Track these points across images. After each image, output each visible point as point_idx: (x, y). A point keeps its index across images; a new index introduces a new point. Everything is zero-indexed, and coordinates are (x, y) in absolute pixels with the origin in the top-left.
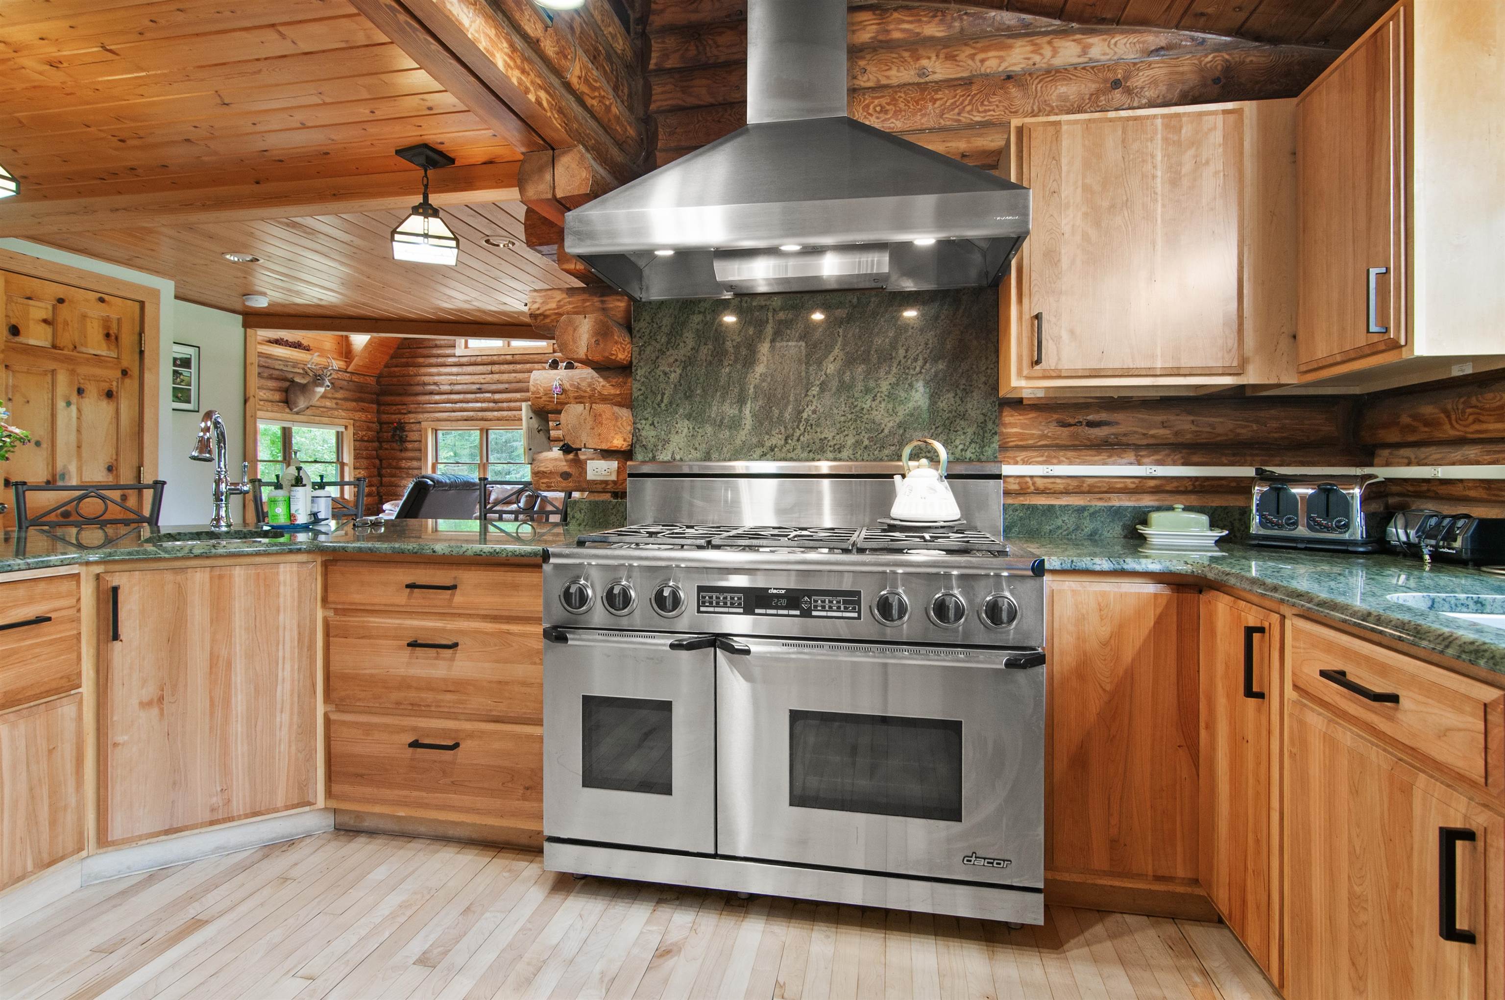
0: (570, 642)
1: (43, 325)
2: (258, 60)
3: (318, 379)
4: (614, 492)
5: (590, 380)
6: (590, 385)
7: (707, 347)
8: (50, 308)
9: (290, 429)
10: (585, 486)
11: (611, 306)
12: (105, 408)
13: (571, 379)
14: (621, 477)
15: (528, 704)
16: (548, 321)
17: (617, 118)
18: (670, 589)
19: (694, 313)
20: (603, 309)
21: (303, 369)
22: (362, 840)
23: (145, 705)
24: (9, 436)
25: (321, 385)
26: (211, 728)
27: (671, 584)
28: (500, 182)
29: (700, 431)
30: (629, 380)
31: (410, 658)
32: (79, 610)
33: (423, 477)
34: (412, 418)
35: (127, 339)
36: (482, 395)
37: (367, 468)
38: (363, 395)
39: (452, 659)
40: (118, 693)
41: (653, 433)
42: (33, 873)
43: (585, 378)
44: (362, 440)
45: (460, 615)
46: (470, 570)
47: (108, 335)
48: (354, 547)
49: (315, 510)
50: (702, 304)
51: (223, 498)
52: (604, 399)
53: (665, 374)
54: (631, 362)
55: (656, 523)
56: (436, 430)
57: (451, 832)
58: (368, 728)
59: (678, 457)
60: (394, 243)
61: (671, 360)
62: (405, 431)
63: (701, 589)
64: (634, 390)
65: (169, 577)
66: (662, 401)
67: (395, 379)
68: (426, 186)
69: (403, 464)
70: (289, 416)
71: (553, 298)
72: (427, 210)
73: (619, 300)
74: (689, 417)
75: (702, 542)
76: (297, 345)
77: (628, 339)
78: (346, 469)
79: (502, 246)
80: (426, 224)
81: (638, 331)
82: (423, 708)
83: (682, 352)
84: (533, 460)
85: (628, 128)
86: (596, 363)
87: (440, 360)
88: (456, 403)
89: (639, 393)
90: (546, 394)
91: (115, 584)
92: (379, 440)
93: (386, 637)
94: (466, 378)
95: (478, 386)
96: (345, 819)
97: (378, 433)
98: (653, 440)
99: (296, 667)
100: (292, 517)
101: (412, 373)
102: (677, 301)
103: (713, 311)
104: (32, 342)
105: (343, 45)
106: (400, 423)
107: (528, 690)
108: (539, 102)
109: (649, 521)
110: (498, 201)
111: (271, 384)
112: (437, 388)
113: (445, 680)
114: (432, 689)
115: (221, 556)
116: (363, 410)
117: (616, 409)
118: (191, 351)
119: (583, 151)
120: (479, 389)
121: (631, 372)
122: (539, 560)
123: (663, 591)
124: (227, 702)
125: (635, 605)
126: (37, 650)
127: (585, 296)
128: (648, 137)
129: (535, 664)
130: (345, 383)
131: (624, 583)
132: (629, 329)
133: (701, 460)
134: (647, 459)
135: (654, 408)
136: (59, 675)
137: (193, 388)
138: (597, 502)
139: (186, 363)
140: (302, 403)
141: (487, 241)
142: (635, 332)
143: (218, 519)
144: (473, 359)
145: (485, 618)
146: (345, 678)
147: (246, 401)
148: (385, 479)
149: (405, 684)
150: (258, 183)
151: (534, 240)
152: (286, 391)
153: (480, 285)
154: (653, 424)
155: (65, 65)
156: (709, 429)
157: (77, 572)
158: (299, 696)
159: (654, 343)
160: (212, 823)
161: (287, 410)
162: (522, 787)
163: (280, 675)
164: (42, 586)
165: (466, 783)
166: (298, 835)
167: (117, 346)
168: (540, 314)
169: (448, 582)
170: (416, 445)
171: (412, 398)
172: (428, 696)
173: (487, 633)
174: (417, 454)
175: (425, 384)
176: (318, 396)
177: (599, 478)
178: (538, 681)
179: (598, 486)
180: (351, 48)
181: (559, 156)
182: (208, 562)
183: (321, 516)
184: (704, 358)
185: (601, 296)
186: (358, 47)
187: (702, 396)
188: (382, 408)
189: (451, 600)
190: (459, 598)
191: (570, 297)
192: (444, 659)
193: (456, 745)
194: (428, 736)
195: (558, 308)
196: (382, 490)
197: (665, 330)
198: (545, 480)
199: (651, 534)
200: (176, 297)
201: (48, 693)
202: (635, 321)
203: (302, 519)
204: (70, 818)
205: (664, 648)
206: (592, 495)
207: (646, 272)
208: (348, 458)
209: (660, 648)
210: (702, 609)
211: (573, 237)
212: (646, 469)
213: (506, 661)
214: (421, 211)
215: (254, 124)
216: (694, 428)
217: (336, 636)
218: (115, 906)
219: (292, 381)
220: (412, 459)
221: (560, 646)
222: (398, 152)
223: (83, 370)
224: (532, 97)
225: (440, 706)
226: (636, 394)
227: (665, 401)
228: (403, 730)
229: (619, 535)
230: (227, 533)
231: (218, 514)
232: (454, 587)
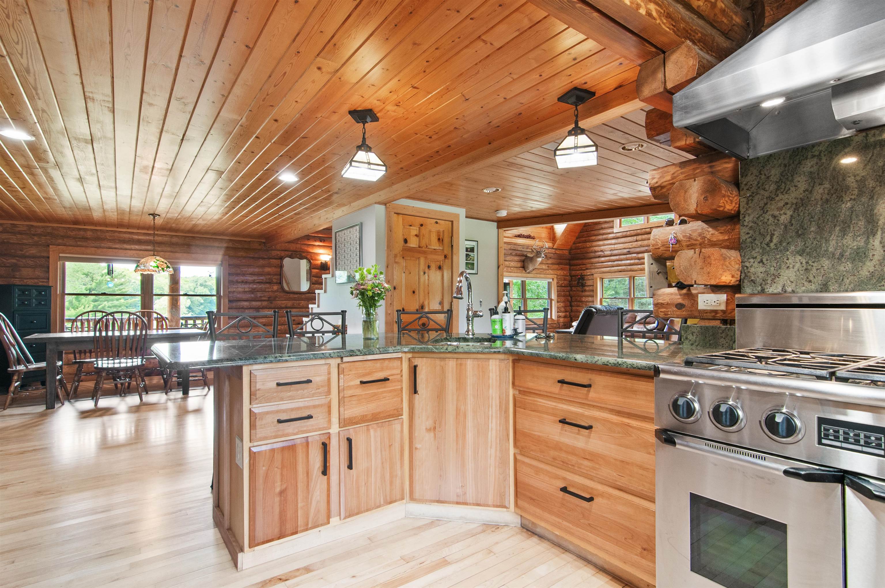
0: (677, 446)
1: (415, 237)
2: (476, 64)
3: (538, 254)
4: (723, 320)
5: (700, 231)
6: (700, 235)
7: (822, 187)
8: (418, 229)
9: (525, 281)
10: (696, 314)
11: (719, 168)
12: (439, 273)
13: (684, 231)
14: (730, 307)
15: (645, 484)
16: (664, 190)
17: (723, 11)
18: (783, 416)
19: (807, 158)
20: (712, 173)
21: (531, 249)
22: (535, 540)
23: (428, 430)
24: (383, 288)
25: (540, 257)
26: (457, 449)
27: (784, 410)
28: (627, 98)
29: (815, 264)
30: (737, 227)
31: (562, 430)
32: (402, 376)
33: (590, 307)
34: (588, 272)
35: (447, 240)
36: (630, 256)
37: (564, 302)
38: (561, 261)
39: (589, 437)
40: (417, 421)
41: (763, 269)
42: (384, 505)
43: (696, 230)
44: (561, 286)
45: (594, 406)
46: (600, 375)
47: (439, 239)
48: (529, 352)
49: (516, 327)
50: (816, 148)
51: (470, 319)
52: (713, 244)
53: (774, 217)
54: (739, 212)
55: (766, 348)
56: (602, 279)
57: (589, 557)
58: (538, 471)
59: (789, 289)
60: (556, 157)
61: (781, 204)
62: (584, 280)
63: (821, 421)
64: (742, 234)
65: (438, 362)
66: (771, 241)
67: (579, 250)
68: (577, 116)
69: (584, 299)
70: (525, 275)
71: (668, 172)
72: (577, 131)
73: (726, 163)
74: (801, 253)
75: (824, 373)
76: (529, 237)
77: (735, 193)
78: (553, 302)
79: (633, 150)
80: (576, 140)
81: (746, 184)
82: (570, 466)
83: (793, 195)
84: (654, 295)
85: (734, 17)
86: (706, 215)
87: (604, 236)
88: (614, 261)
89: (747, 236)
90: (663, 245)
91: (415, 364)
92: (571, 286)
93: (547, 413)
94: (620, 246)
95: (628, 250)
96: (526, 522)
97: (570, 282)
98: (762, 275)
99: (498, 422)
100: (503, 331)
101: (588, 246)
102: (787, 151)
103: (830, 152)
104: (411, 246)
105: (517, 33)
106: (582, 276)
107: (645, 473)
108: (649, 14)
109: (759, 345)
110: (626, 114)
111: (517, 258)
112: (603, 253)
113: (584, 450)
114: (576, 455)
115: (460, 353)
116: (562, 269)
117: (724, 251)
118: (474, 243)
119: (690, 44)
120: (629, 252)
121: (739, 220)
122: (652, 373)
123: (774, 416)
124: (464, 436)
125: (743, 424)
126: (385, 394)
127: (694, 166)
128: (754, 22)
129: (649, 453)
130: (552, 255)
131: (731, 402)
132: (737, 184)
133: (817, 291)
134: (756, 292)
135: (763, 249)
136: (394, 408)
137: (475, 262)
138: (707, 327)
139: (472, 250)
140: (531, 268)
141: (624, 148)
142: (742, 186)
143: (468, 331)
144: (624, 234)
145: (611, 411)
146: (526, 435)
147: (498, 267)
148: (574, 308)
149: (558, 447)
150: (490, 144)
151: (653, 133)
152: (523, 261)
153: (622, 181)
154: (761, 261)
155: (401, 103)
156: (826, 263)
157: (400, 356)
158: (500, 440)
159: (762, 192)
160: (458, 503)
161: (524, 272)
162: (640, 547)
163: (490, 426)
164: (387, 362)
165: (599, 529)
166: (501, 523)
167: (443, 244)
168: (658, 187)
169: (585, 382)
170: (591, 288)
171: (588, 261)
172: (573, 459)
173: (612, 423)
174: (591, 293)
175: (596, 252)
176: (539, 263)
177: (709, 308)
178: (652, 468)
179: (708, 314)
180: (522, 33)
181: (669, 56)
182: (456, 356)
183: (519, 331)
184: (818, 197)
185: (710, 163)
186: (526, 31)
187: (816, 233)
188: (572, 267)
189: (587, 394)
190: (592, 394)
191: (682, 169)
192: (583, 435)
193: (591, 499)
194: (573, 486)
195: (672, 179)
196: (573, 314)
197: (774, 179)
198: (663, 310)
199: (760, 359)
200: (466, 217)
201: (389, 416)
202: (742, 177)
203: (509, 332)
204: (398, 482)
205: (777, 472)
206: (703, 321)
207: (754, 133)
208: (554, 296)
209: (772, 471)
210: (824, 441)
211: (680, 113)
212: (755, 300)
213: (627, 447)
214: (573, 132)
215: (482, 107)
216: (807, 263)
217: (519, 407)
218: (415, 534)
219: (526, 256)
220: (588, 296)
221: (669, 448)
222: (559, 99)
223: (430, 256)
224: (643, 11)
225: (580, 468)
226: (744, 237)
227: (775, 240)
228: (557, 477)
229: (727, 358)
230: (472, 338)
231: (468, 328)
232: (589, 386)
